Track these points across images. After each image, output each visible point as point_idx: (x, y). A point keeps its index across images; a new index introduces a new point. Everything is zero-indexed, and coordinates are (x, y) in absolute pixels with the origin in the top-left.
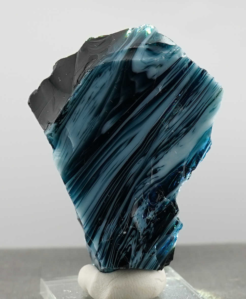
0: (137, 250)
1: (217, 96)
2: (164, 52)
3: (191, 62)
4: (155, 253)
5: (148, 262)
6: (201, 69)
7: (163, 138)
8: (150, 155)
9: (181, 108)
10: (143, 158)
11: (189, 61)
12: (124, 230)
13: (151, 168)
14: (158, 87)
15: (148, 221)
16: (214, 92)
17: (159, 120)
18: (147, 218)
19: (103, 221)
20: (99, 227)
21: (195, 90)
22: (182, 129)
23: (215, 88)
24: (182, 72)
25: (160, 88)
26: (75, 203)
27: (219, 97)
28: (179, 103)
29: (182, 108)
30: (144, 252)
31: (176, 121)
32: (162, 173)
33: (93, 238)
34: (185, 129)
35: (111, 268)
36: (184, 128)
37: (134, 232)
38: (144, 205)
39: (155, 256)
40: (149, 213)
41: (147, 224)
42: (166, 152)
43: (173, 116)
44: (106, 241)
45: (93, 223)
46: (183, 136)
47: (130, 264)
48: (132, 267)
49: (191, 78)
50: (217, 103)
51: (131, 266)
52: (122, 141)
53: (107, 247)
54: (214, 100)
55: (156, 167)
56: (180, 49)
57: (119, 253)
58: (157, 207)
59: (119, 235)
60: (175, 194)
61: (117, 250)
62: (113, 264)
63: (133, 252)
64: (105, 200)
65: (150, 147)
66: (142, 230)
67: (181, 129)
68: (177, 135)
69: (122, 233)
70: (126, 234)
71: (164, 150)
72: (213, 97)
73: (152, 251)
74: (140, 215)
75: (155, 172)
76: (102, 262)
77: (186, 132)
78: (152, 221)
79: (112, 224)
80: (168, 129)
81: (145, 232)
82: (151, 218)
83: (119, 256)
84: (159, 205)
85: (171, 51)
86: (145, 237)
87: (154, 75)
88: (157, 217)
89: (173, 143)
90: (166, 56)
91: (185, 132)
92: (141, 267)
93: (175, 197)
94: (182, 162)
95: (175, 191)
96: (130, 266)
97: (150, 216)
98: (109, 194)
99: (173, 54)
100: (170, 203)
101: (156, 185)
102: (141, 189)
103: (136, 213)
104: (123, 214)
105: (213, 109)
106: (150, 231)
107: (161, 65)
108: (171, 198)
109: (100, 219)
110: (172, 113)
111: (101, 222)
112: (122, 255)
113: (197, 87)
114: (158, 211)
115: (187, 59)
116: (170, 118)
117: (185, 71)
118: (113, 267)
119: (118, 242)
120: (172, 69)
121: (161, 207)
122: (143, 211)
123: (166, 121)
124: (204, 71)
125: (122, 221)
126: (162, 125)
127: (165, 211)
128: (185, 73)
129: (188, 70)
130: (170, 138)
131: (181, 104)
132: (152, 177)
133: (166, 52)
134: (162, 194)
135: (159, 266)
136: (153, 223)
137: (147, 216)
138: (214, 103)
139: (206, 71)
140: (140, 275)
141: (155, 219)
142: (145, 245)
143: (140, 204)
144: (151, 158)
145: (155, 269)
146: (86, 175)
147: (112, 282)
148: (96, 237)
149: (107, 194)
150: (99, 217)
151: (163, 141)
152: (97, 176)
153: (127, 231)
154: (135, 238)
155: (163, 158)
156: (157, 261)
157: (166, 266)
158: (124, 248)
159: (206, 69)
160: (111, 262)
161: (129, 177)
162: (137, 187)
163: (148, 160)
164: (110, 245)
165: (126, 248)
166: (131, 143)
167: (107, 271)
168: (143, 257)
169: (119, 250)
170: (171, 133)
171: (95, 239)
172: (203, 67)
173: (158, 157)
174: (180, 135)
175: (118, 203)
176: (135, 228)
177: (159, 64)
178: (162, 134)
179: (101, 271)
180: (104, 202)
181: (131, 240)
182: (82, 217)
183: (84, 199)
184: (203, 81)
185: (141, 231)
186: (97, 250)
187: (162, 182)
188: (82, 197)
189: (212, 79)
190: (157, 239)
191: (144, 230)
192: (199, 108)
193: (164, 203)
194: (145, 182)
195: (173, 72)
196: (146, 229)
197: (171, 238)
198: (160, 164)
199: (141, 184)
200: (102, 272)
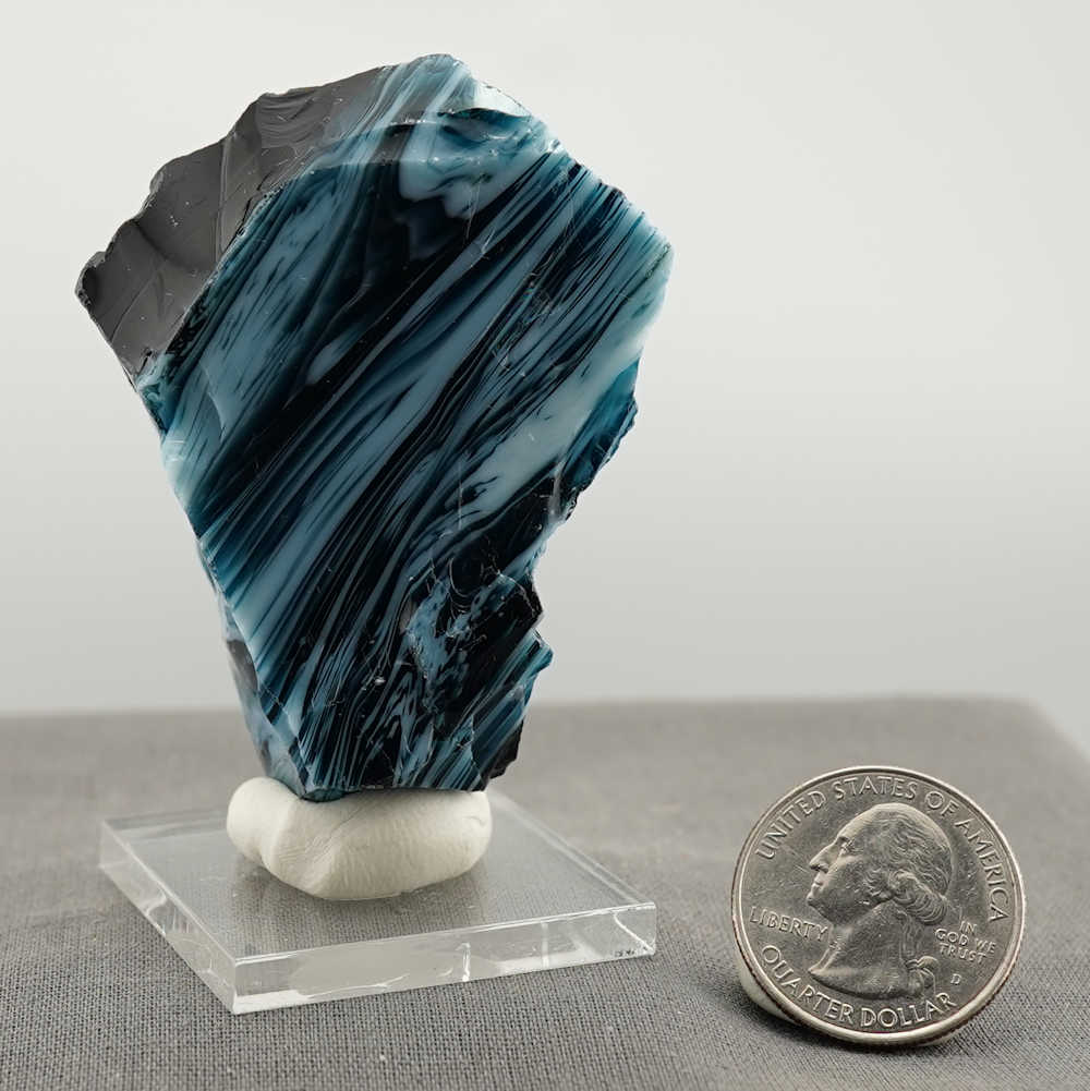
0: (419, 730)
1: (653, 269)
2: (495, 138)
3: (577, 167)
4: (469, 739)
6: (606, 187)
7: (493, 393)
8: (451, 449)
9: (547, 304)
10: (431, 455)
11: (572, 164)
12: (377, 674)
13: (456, 486)
14: (477, 242)
15: (450, 643)
16: (646, 257)
17: (482, 342)
18: (447, 634)
19: (314, 645)
20: (304, 664)
21: (589, 251)
22: (551, 368)
23: (647, 243)
24: (550, 199)
25: (484, 245)
26: (228, 593)
27: (660, 271)
28: (540, 289)
29: (552, 303)
30: (439, 737)
31: (534, 344)
32: (492, 500)
33: (284, 698)
34: (558, 369)
35: (339, 788)
36: (556, 364)
37: (408, 678)
38: (438, 598)
39: (470, 748)
40: (453, 621)
41: (449, 653)
42: (502, 437)
43: (521, 329)
44: (324, 705)
45: (283, 653)
46: (553, 387)
47: (397, 773)
48: (403, 784)
49: (578, 216)
50: (657, 287)
51: (400, 781)
52: (370, 406)
53: (328, 726)
54: (646, 279)
55: (471, 481)
56: (545, 127)
57: (364, 741)
58: (476, 602)
59: (363, 689)
60: (529, 563)
61: (356, 732)
62: (346, 774)
63: (405, 738)
64: (320, 585)
65: (454, 423)
66: (434, 670)
67: (547, 367)
68: (536, 386)
69: (373, 681)
70: (383, 685)
71: (496, 432)
72: (644, 271)
73: (462, 734)
74: (424, 628)
75: (471, 496)
76: (312, 770)
77: (564, 376)
78: (463, 642)
79: (340, 655)
80: (508, 367)
81: (442, 678)
82: (458, 635)
83: (365, 751)
84: (483, 595)
85: (516, 133)
86: (443, 691)
87: (468, 207)
88: (477, 633)
89: (523, 411)
90: (501, 148)
91: (559, 378)
92: (426, 784)
93: (530, 572)
94: (551, 465)
95: (529, 555)
96: (396, 779)
97: (459, 628)
98: (331, 566)
99: (523, 143)
100: (516, 588)
101: (474, 536)
102: (426, 549)
103: (414, 620)
104: (372, 625)
105: (644, 307)
106: (456, 673)
107: (488, 177)
108: (519, 575)
109: (303, 642)
110: (520, 319)
111: (308, 650)
112: (371, 746)
113: (595, 240)
114: (479, 613)
115: (565, 158)
116: (515, 335)
117: (559, 193)
118: (347, 784)
119: (360, 710)
120: (521, 188)
121: (488, 602)
122: (435, 615)
123: (501, 344)
124: (615, 194)
125: (370, 647)
126: (491, 357)
127: (501, 614)
128: (560, 198)
129: (568, 189)
130: (515, 393)
131: (547, 291)
132: (460, 511)
133: (500, 137)
134: (492, 563)
135: (479, 777)
136: (466, 649)
137: (446, 629)
138: (646, 288)
139: (621, 193)
140: (422, 808)
141: (471, 638)
142: (443, 715)
143: (421, 595)
144: (459, 456)
145: (465, 788)
146: (263, 507)
147: (340, 830)
148: (293, 693)
149: (326, 566)
150: (302, 635)
151: (492, 405)
152: (295, 511)
153: (386, 675)
154: (414, 695)
155: (493, 455)
156: (472, 763)
157: (493, 776)
158: (378, 727)
159: (619, 188)
160: (340, 769)
161: (392, 512)
162: (414, 543)
163: (445, 464)
164: (336, 718)
165: (386, 724)
166: (395, 412)
167: (324, 797)
168: (436, 751)
169: (363, 732)
170: (517, 378)
171: (289, 701)
172: (611, 182)
173: (479, 451)
174: (545, 386)
175: (358, 589)
176: (411, 665)
177: (481, 174)
178: (489, 385)
179: (303, 798)
180: (316, 591)
181: (399, 700)
182: (254, 633)
183: (256, 580)
184: (615, 223)
185: (429, 675)
186: (296, 733)
187: (489, 526)
188: (250, 579)
189: (639, 219)
190: (477, 699)
191: (440, 672)
192: (604, 302)
193: (498, 591)
194: (439, 529)
195: (522, 198)
196: (445, 669)
197: (515, 694)
198: (484, 473)
199: (427, 533)
200: (306, 799)
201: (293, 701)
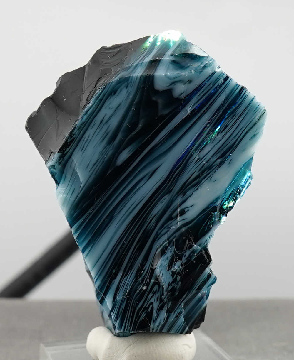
0: (160, 309)
1: (258, 120)
2: (194, 65)
3: (227, 77)
4: (182, 313)
5: (173, 324)
6: (239, 85)
7: (191, 171)
8: (175, 193)
10: (167, 195)
11: (225, 76)
12: (144, 285)
13: (177, 209)
14: (186, 108)
15: (173, 273)
16: (256, 115)
17: (188, 149)
18: (172, 269)
19: (118, 273)
20: (114, 281)
21: (232, 112)
22: (216, 160)
23: (256, 109)
24: (216, 90)
25: (189, 109)
27: (261, 121)
28: (212, 128)
30: (169, 312)
31: (209, 150)
32: (191, 215)
33: (105, 294)
34: (219, 161)
35: (128, 332)
36: (218, 159)
37: (156, 287)
38: (169, 254)
39: (183, 316)
40: (175, 264)
41: (173, 277)
42: (196, 189)
44: (122, 298)
45: (105, 276)
46: (217, 168)
47: (152, 326)
48: (154, 331)
49: (228, 98)
50: (260, 128)
51: (153, 329)
52: (142, 175)
53: (123, 306)
54: (255, 124)
55: (183, 206)
56: (214, 61)
57: (138, 312)
58: (185, 256)
59: (138, 291)
60: (207, 241)
61: (135, 309)
62: (131, 326)
63: (155, 312)
64: (121, 248)
65: (176, 182)
66: (167, 284)
67: (215, 160)
68: (210, 168)
69: (142, 288)
70: (146, 290)
71: (193, 186)
72: (254, 121)
73: (179, 311)
74: (163, 266)
75: (183, 213)
76: (117, 324)
78: (178, 273)
79: (129, 277)
80: (198, 160)
81: (170, 287)
82: (177, 270)
83: (138, 316)
84: (187, 253)
85: (202, 63)
86: (171, 293)
87: (182, 94)
88: (184, 269)
89: (204, 178)
90: (196, 70)
91: (220, 164)
92: (164, 331)
93: (207, 244)
94: (216, 201)
95: (207, 237)
96: (151, 329)
97: (177, 267)
98: (126, 240)
99: (205, 67)
100: (201, 251)
101: (183, 229)
102: (165, 234)
103: (159, 264)
104: (142, 265)
105: (255, 135)
106: (176, 285)
107: (190, 81)
108: (202, 246)
109: (114, 271)
110: (203, 140)
111: (116, 275)
112: (141, 315)
114: (186, 261)
115: (222, 74)
116: (201, 146)
117: (219, 88)
118: (131, 330)
119: (137, 300)
120: (204, 86)
121: (190, 256)
122: (168, 261)
123: (196, 150)
124: (243, 89)
125: (141, 274)
126: (192, 155)
127: (195, 262)
128: (220, 90)
129: (223, 87)
130: (202, 170)
132: (178, 219)
133: (196, 65)
134: (191, 241)
135: (187, 329)
136: (180, 275)
137: (172, 268)
138: (255, 127)
139: (245, 88)
140: (163, 340)
141: (182, 271)
142: (170, 303)
143: (163, 253)
144: (178, 196)
145: (182, 333)
146: (97, 217)
147: (129, 349)
148: (109, 292)
149: (123, 240)
150: (114, 268)
151: (192, 175)
152: (111, 218)
153: (148, 285)
154: (158, 295)
155: (192, 196)
156: (184, 323)
157: (195, 328)
158: (144, 307)
159: (245, 86)
160: (128, 324)
161: (151, 218)
162: (160, 231)
163: (173, 198)
164: (127, 302)
165: (147, 306)
166: (153, 177)
167: (123, 335)
168: (168, 318)
169: (137, 309)
170: (202, 165)
171: (108, 295)
172: (241, 84)
173: (186, 195)
174: (214, 168)
176: (157, 283)
177: (188, 80)
178: (191, 167)
179: (115, 335)
180: (119, 250)
181: (152, 297)
182: (93, 268)
183: (94, 246)
184: (242, 101)
185: (165, 286)
186: (110, 309)
187: (190, 225)
188: (92, 245)
189: (253, 99)
190: (185, 296)
191: (169, 285)
192: (238, 133)
193: (194, 252)
194: (170, 226)
195: (205, 90)
196: (171, 283)
197: (202, 294)
198: (188, 203)
199: (165, 228)
201: (109, 295)
